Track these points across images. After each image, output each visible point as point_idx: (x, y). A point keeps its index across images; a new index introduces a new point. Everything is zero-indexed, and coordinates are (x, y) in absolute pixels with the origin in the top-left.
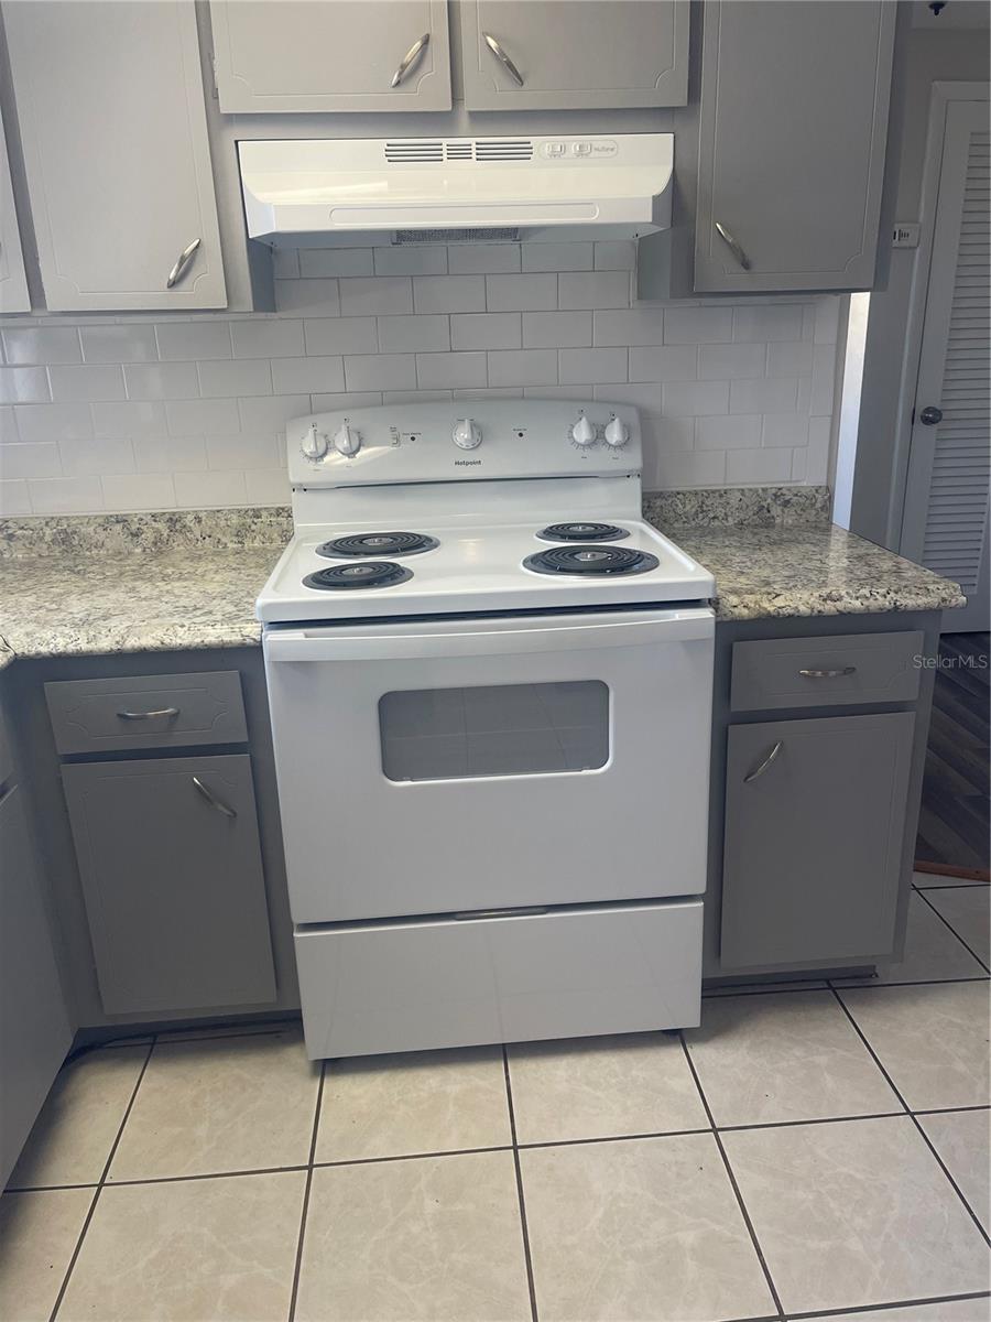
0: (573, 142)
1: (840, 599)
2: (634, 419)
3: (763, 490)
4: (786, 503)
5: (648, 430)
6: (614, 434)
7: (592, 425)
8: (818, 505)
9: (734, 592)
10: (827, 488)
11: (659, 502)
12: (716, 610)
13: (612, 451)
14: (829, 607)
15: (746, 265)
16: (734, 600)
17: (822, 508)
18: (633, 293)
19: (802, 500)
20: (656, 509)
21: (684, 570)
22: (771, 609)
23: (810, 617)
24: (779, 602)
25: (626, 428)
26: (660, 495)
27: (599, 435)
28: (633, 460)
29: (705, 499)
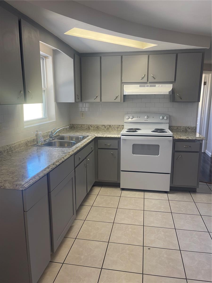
0: (161, 85)
1: (189, 138)
2: (168, 116)
3: (186, 127)
4: (189, 129)
5: (170, 118)
6: (165, 118)
7: (162, 117)
8: (194, 129)
9: (176, 136)
10: (196, 127)
11: (171, 127)
12: (173, 138)
13: (165, 120)
14: (187, 139)
15: (181, 99)
16: (176, 137)
17: (195, 129)
18: (169, 101)
19: (191, 128)
20: (171, 128)
21: (170, 133)
22: (180, 138)
23: (185, 140)
24: (181, 137)
25: (167, 117)
26: (172, 126)
27: (163, 118)
28: (168, 121)
29: (178, 127)
